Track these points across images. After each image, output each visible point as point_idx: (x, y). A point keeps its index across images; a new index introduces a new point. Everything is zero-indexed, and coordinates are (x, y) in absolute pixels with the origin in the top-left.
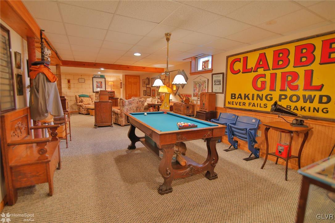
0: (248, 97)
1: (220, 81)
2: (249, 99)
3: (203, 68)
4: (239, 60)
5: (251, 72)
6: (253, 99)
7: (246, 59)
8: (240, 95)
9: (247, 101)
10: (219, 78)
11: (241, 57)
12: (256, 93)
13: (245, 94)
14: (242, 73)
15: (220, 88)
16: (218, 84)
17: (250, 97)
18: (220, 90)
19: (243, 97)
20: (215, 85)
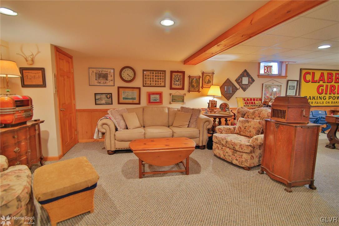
0: (314, 98)
1: (294, 87)
2: (315, 99)
3: (265, 72)
4: (309, 73)
5: (316, 83)
6: (317, 99)
7: (314, 74)
8: (310, 97)
9: (314, 101)
10: (293, 84)
11: (311, 71)
12: (319, 95)
13: (313, 97)
14: (312, 82)
15: (293, 92)
16: (292, 89)
17: (316, 98)
18: (293, 94)
19: (312, 98)
20: (289, 89)
